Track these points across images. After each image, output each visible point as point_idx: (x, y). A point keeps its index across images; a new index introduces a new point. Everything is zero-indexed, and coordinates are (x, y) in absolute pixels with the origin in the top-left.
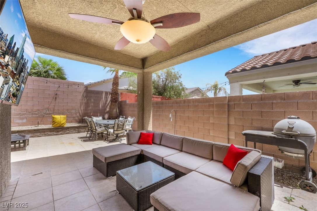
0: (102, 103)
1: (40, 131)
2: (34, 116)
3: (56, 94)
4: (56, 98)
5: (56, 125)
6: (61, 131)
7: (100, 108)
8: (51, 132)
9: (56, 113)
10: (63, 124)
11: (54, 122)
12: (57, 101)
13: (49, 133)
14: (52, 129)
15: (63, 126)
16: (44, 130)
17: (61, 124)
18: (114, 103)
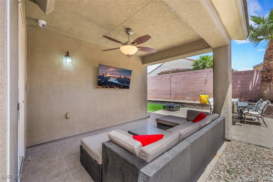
0: (252, 84)
1: (193, 104)
2: (194, 95)
3: (206, 80)
4: (206, 83)
5: (201, 102)
6: (205, 107)
7: (249, 89)
8: (199, 106)
9: (207, 94)
10: (206, 101)
11: (201, 100)
12: (207, 85)
13: (198, 107)
14: (200, 104)
15: (206, 103)
16: (195, 104)
17: (204, 102)
18: (266, 83)
